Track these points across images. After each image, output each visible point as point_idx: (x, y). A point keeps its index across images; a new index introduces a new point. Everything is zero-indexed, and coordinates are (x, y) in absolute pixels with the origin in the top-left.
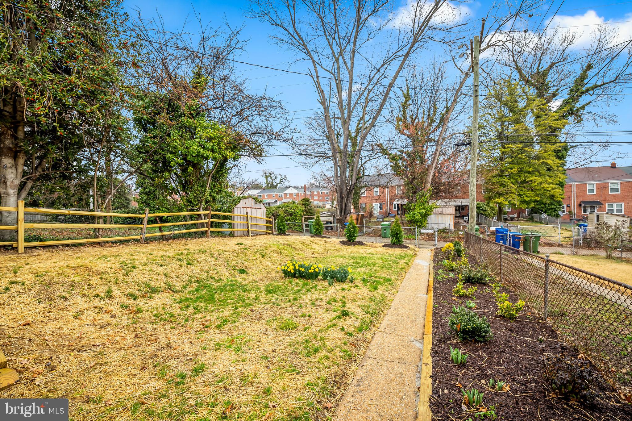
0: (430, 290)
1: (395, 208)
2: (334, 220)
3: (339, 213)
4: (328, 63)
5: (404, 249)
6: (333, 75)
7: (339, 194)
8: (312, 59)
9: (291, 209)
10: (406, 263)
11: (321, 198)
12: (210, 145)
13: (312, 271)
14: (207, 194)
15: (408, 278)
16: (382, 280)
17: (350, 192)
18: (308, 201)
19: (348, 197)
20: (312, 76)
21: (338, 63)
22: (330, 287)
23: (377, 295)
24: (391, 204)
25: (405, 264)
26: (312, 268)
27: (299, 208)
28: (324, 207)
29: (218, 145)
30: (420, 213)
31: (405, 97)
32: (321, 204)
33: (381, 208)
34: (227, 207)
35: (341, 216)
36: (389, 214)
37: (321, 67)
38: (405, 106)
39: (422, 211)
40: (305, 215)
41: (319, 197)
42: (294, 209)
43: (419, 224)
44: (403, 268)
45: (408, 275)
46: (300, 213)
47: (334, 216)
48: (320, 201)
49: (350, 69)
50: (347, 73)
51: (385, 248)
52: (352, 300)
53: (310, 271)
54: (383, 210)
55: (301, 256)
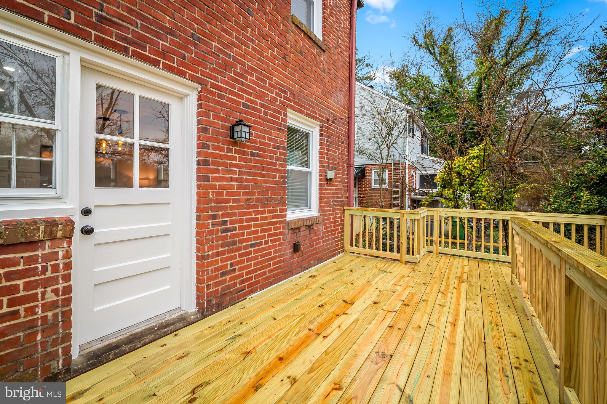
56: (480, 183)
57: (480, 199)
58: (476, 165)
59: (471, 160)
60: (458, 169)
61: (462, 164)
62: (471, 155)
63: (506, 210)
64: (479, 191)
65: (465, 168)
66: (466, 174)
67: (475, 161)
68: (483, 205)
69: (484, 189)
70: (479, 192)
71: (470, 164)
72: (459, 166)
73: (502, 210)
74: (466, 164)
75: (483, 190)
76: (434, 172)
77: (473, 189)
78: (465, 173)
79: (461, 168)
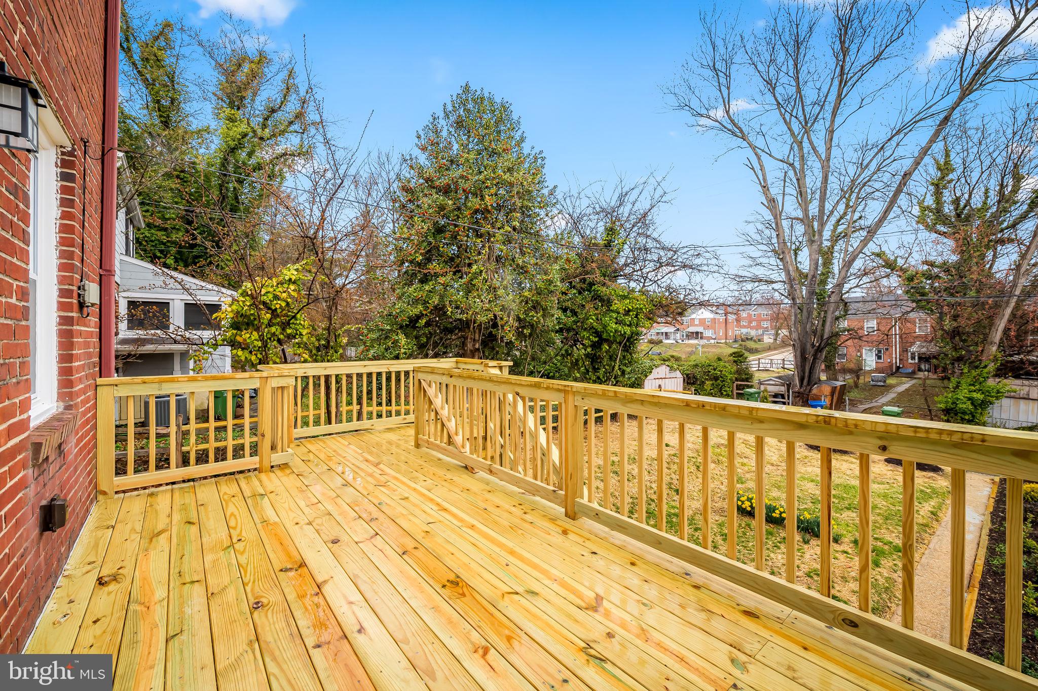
0: (974, 587)
1: (913, 358)
2: (788, 391)
3: (797, 382)
4: (781, 148)
5: (931, 474)
6: (792, 165)
7: (798, 353)
8: (750, 145)
9: (715, 370)
10: (932, 513)
11: (754, 324)
12: (628, 319)
13: (778, 516)
14: (617, 368)
15: (935, 550)
16: (886, 547)
17: (819, 350)
18: (741, 356)
19: (815, 358)
20: (753, 169)
21: (801, 148)
22: (806, 546)
23: (878, 577)
24: (904, 350)
25: (929, 515)
26: (777, 511)
27: (728, 369)
28: (759, 340)
29: (636, 317)
30: (969, 399)
31: (939, 169)
32: (753, 333)
33: (879, 357)
34: (636, 379)
35: (801, 386)
36: (898, 368)
37: (770, 155)
38: (938, 188)
39: (975, 395)
40: (737, 380)
41: (750, 322)
42: (721, 371)
43: (967, 417)
44: (926, 525)
45: (935, 539)
46: (729, 376)
47: (789, 386)
48: (752, 328)
49: (823, 156)
50: (818, 165)
51: (890, 467)
52: (842, 577)
53: (774, 515)
54: (886, 360)
55: (746, 468)
56: (298, 322)
57: (299, 347)
58: (293, 293)
59: (286, 286)
60: (265, 297)
61: (271, 290)
62: (287, 278)
63: (332, 361)
64: (297, 334)
65: (276, 297)
66: (278, 306)
67: (292, 287)
68: (304, 355)
69: (304, 332)
70: (297, 336)
71: (285, 292)
72: (267, 293)
73: (328, 361)
74: (277, 290)
75: (304, 334)
76: (217, 299)
77: (289, 331)
78: (276, 305)
79: (271, 296)
